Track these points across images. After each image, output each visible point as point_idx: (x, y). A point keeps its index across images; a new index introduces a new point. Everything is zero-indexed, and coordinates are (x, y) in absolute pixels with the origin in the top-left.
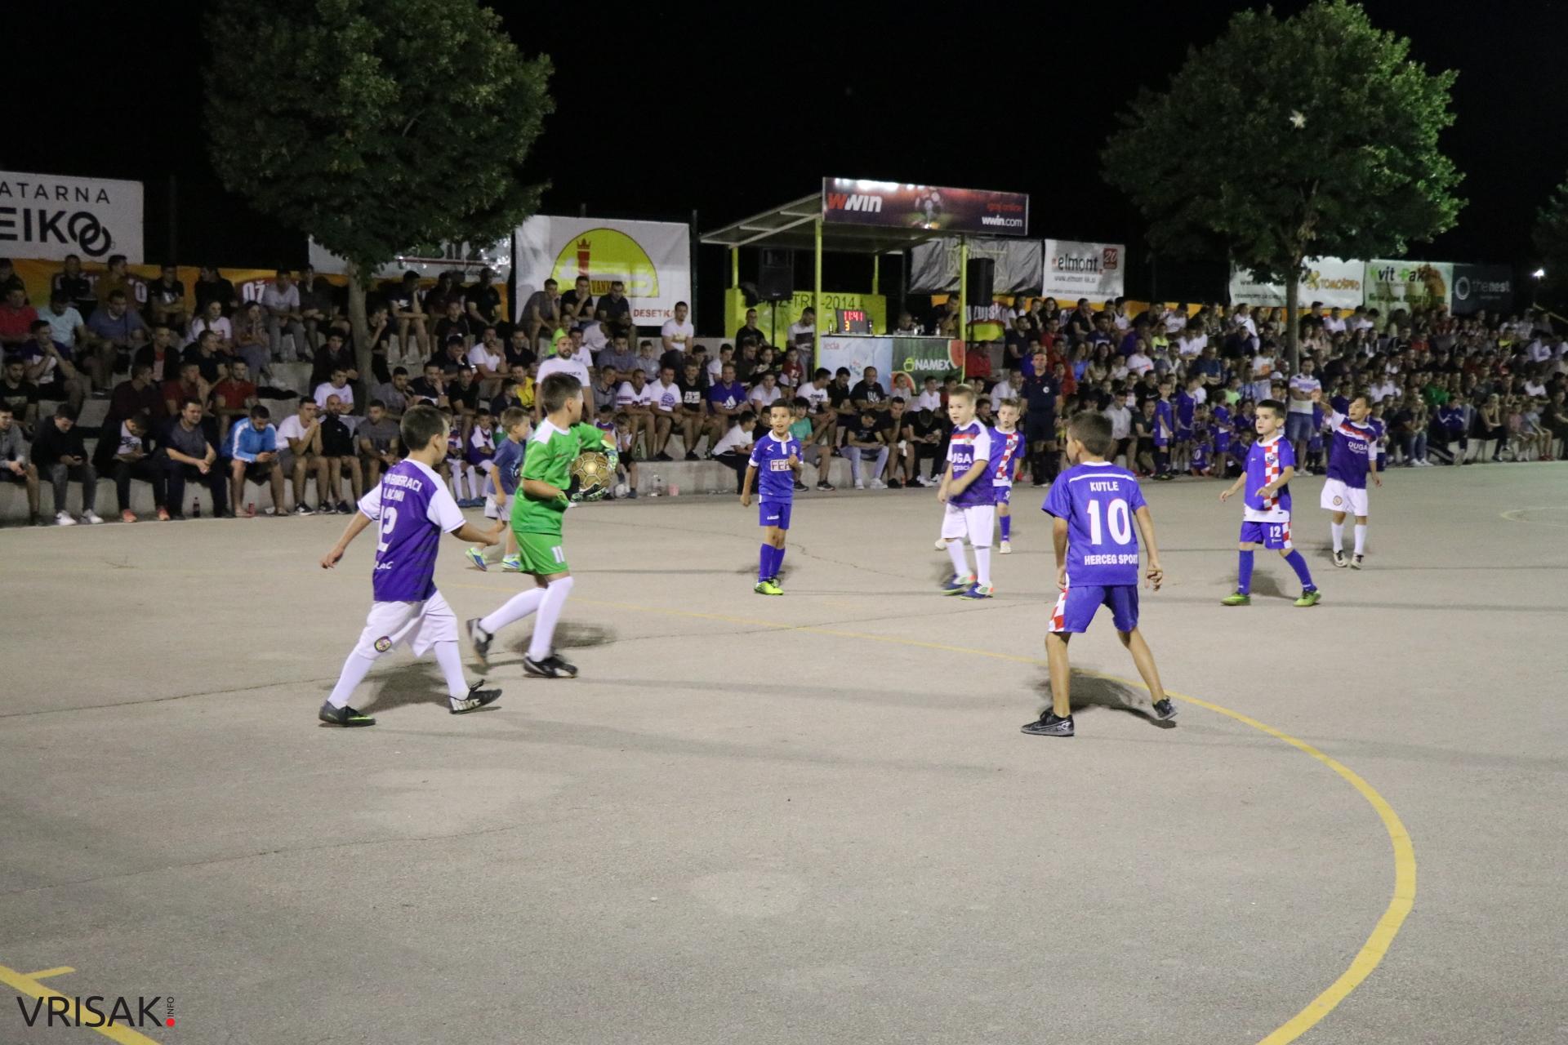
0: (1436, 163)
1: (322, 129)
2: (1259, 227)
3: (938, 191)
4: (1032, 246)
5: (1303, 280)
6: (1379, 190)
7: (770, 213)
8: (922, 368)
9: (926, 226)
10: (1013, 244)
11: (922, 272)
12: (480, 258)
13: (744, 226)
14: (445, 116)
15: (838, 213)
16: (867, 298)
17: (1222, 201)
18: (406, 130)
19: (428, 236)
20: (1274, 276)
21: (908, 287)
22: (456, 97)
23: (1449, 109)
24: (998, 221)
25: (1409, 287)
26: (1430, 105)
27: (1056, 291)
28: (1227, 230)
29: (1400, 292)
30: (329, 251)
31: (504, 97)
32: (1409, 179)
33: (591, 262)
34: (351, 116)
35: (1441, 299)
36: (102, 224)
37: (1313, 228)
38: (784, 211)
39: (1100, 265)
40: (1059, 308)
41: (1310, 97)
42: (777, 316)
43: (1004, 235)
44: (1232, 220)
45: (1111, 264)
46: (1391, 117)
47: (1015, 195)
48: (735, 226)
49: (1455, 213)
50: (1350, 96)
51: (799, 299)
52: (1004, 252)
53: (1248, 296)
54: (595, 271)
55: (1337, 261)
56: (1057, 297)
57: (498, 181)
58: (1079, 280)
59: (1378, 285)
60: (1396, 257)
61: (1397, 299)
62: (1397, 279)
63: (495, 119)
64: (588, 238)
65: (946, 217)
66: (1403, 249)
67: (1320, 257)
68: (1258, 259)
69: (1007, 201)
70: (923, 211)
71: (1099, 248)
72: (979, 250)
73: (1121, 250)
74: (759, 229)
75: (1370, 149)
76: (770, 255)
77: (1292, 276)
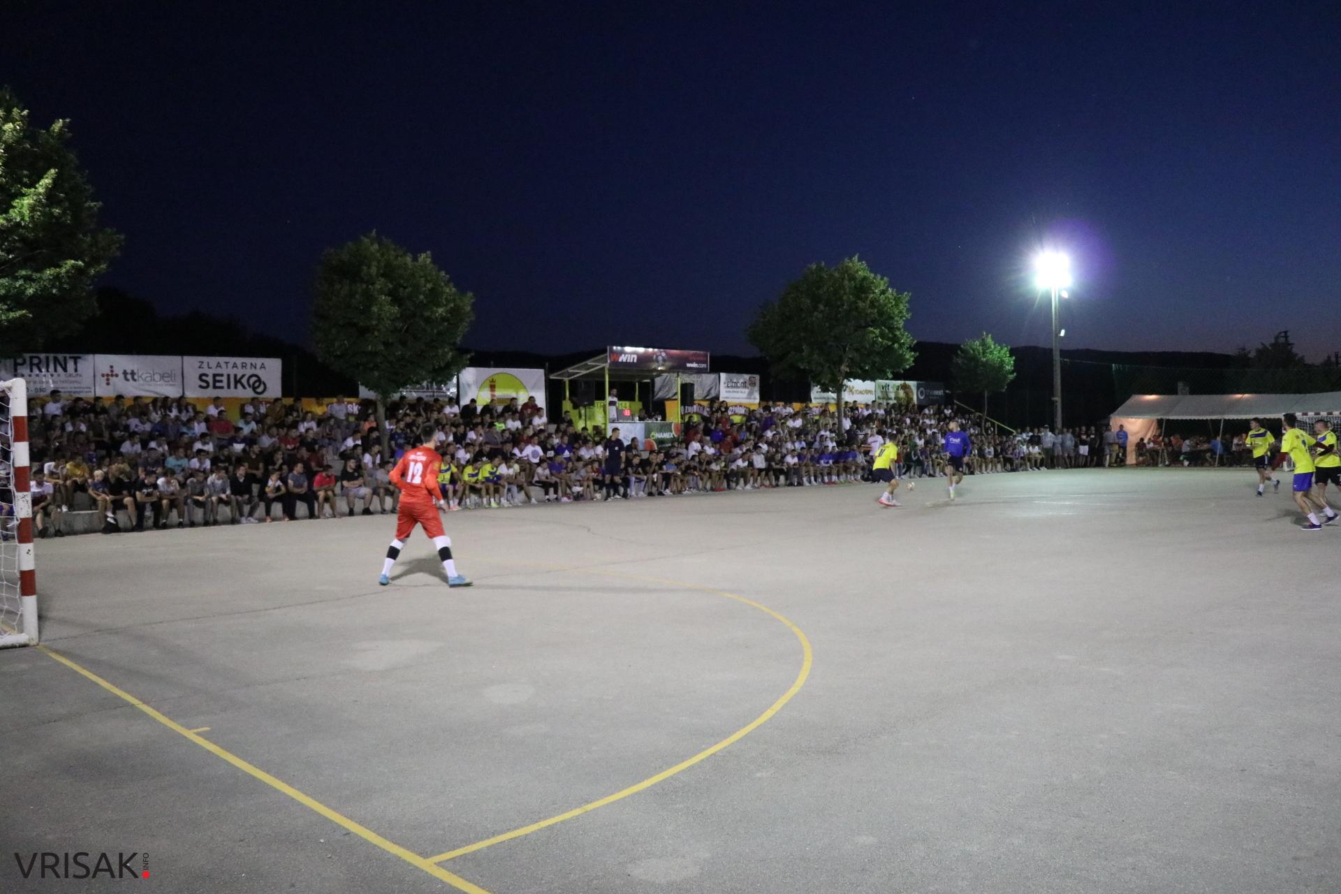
0: (903, 335)
1: (364, 331)
2: (822, 366)
3: (665, 352)
4: (713, 376)
5: (844, 391)
6: (877, 348)
7: (583, 363)
8: (659, 437)
9: (659, 369)
10: (704, 375)
11: (660, 390)
12: (441, 389)
13: (570, 370)
14: (422, 323)
15: (615, 363)
16: (632, 403)
17: (804, 354)
18: (404, 330)
19: (414, 380)
20: (831, 389)
21: (653, 397)
22: (427, 314)
23: (908, 311)
24: (694, 365)
25: (897, 393)
26: (898, 309)
27: (726, 398)
28: (807, 367)
29: (892, 395)
30: (367, 389)
31: (450, 313)
32: (890, 343)
33: (496, 389)
34: (377, 325)
35: (912, 399)
36: (263, 379)
37: (848, 366)
38: (589, 363)
39: (747, 385)
40: (728, 406)
41: (843, 305)
42: (587, 412)
43: (699, 371)
44: (809, 363)
45: (753, 384)
46: (881, 313)
47: (702, 352)
48: (566, 370)
49: (912, 359)
50: (861, 304)
51: (599, 404)
52: (700, 379)
53: (821, 398)
54: (499, 393)
55: (860, 381)
56: (727, 400)
57: (447, 353)
58: (738, 392)
59: (882, 392)
60: (887, 379)
61: (891, 399)
62: (891, 389)
63: (446, 324)
64: (495, 378)
65: (669, 364)
66: (890, 376)
67: (852, 379)
68: (822, 381)
69: (699, 355)
70: (657, 361)
71: (747, 377)
72: (687, 379)
73: (757, 377)
74: (578, 371)
75: (872, 329)
76: (583, 385)
77: (839, 389)
